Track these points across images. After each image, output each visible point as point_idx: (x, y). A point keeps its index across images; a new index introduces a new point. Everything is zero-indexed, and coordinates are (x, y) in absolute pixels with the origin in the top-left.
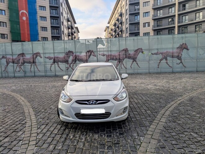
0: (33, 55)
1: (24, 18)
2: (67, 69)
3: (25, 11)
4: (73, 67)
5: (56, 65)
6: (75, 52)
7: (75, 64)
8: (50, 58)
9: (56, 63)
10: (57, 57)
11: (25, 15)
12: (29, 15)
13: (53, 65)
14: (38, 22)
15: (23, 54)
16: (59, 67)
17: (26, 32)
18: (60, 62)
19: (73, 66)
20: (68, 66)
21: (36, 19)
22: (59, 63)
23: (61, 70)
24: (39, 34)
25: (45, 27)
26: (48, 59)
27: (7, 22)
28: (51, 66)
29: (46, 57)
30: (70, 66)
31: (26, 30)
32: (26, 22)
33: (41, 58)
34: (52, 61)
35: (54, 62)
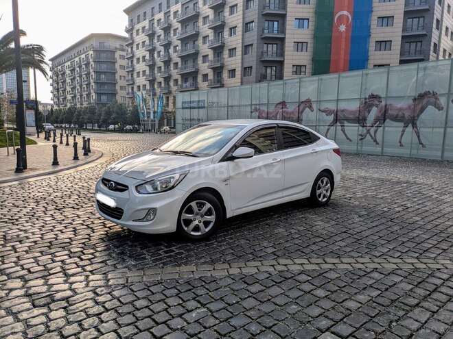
0: (299, 106)
1: (343, 28)
2: (361, 139)
3: (345, 13)
4: (375, 135)
5: (338, 128)
6: (387, 98)
7: (381, 128)
8: (328, 112)
9: (338, 124)
10: (343, 111)
11: (345, 20)
12: (353, 19)
13: (332, 127)
14: (371, 31)
15: (283, 104)
16: (343, 131)
17: (342, 56)
18: (349, 121)
19: (375, 132)
20: (365, 131)
21: (369, 24)
22: (346, 124)
23: (348, 139)
24: (369, 58)
25: (386, 41)
26: (324, 114)
27: (309, 41)
28: (328, 130)
29: (322, 108)
30: (368, 131)
31: (342, 52)
32: (344, 36)
33: (312, 111)
34: (332, 118)
35: (336, 120)
